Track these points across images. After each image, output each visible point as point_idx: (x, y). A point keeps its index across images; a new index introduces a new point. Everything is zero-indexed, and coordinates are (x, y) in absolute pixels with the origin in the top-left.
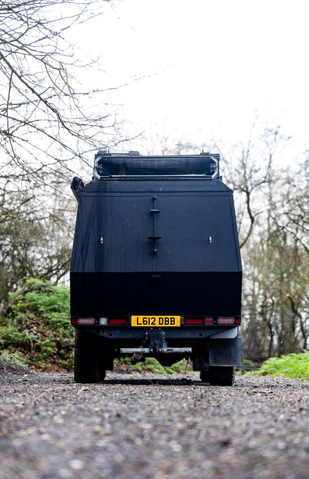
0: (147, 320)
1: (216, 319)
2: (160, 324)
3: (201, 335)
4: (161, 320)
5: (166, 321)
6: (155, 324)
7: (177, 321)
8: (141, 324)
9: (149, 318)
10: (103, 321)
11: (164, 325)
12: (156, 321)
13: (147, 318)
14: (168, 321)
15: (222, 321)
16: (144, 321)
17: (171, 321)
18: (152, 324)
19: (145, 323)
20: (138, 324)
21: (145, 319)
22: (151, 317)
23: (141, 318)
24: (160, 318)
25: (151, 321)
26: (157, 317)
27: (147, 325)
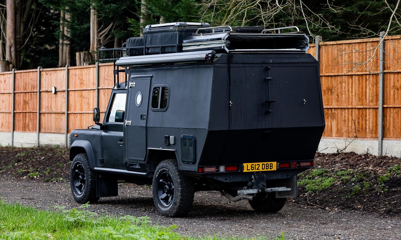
0: (254, 166)
1: (298, 163)
2: (262, 169)
3: (288, 176)
4: (264, 165)
5: (267, 166)
6: (259, 169)
7: (274, 166)
8: (249, 170)
9: (255, 165)
10: (222, 169)
11: (265, 170)
12: (260, 167)
13: (253, 165)
14: (268, 166)
15: (303, 164)
16: (252, 167)
17: (270, 166)
18: (257, 169)
19: (252, 168)
20: (248, 170)
21: (252, 166)
22: (256, 163)
23: (250, 164)
24: (263, 164)
25: (257, 167)
26: (261, 164)
27: (254, 171)
